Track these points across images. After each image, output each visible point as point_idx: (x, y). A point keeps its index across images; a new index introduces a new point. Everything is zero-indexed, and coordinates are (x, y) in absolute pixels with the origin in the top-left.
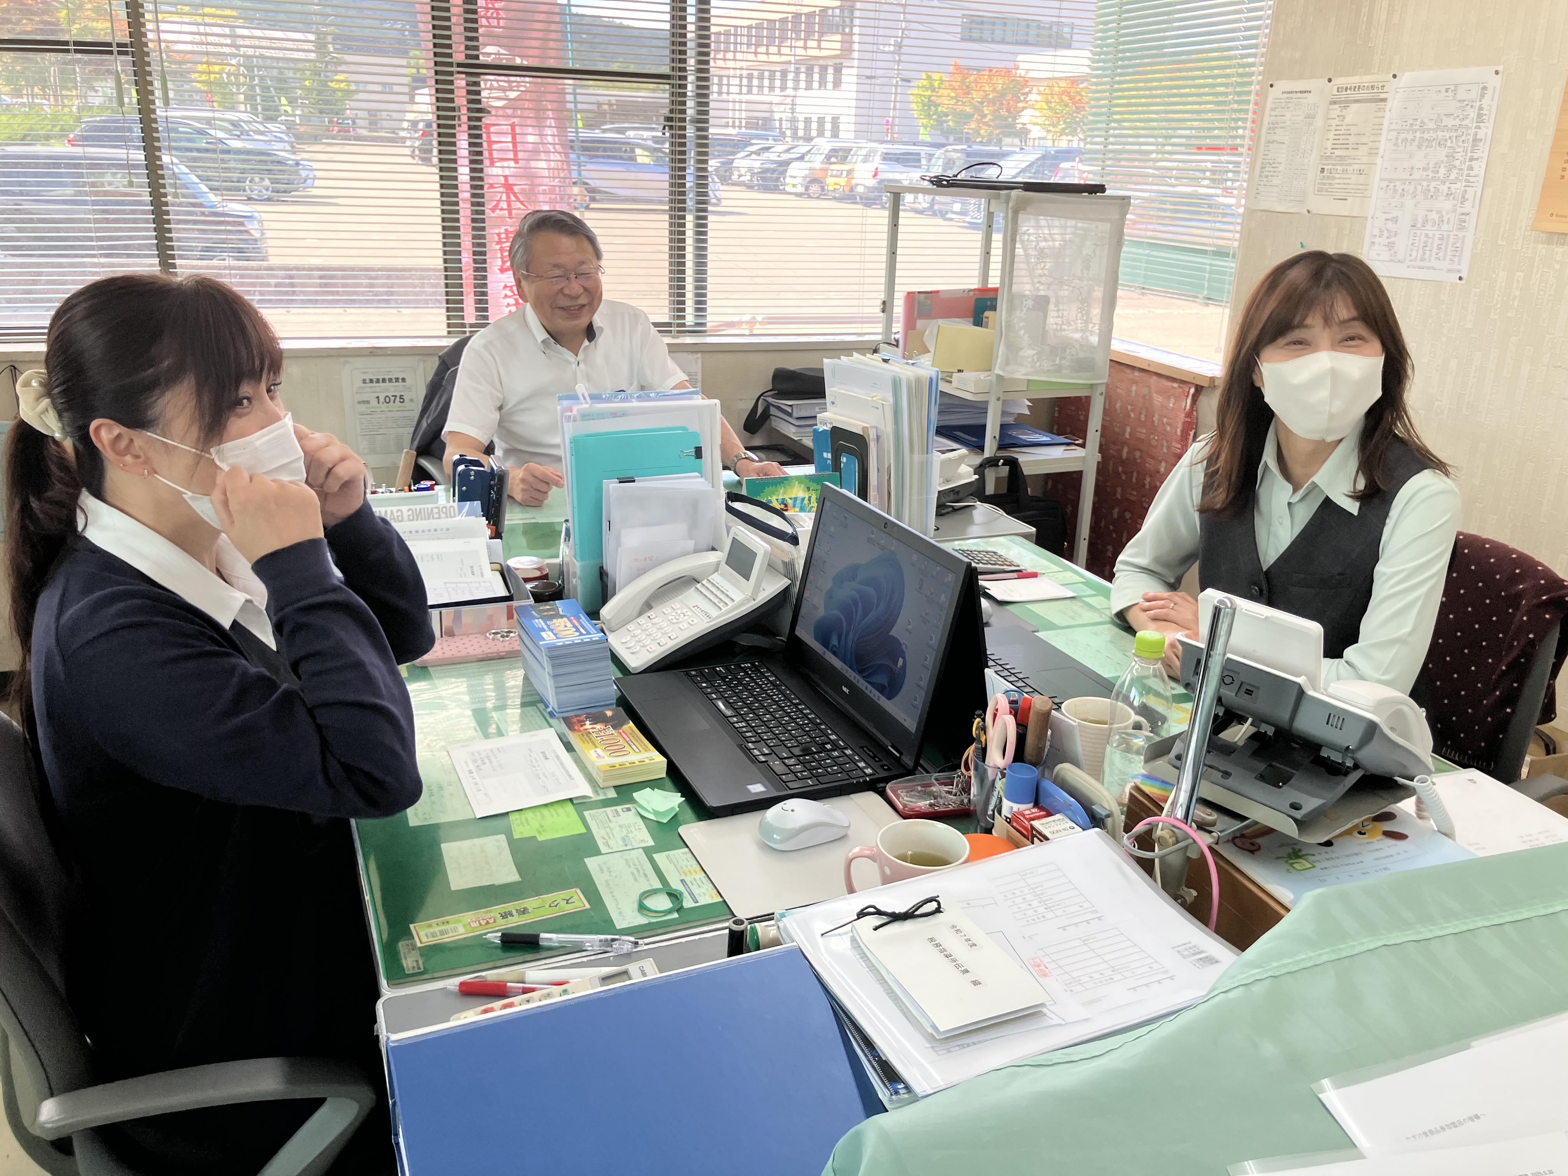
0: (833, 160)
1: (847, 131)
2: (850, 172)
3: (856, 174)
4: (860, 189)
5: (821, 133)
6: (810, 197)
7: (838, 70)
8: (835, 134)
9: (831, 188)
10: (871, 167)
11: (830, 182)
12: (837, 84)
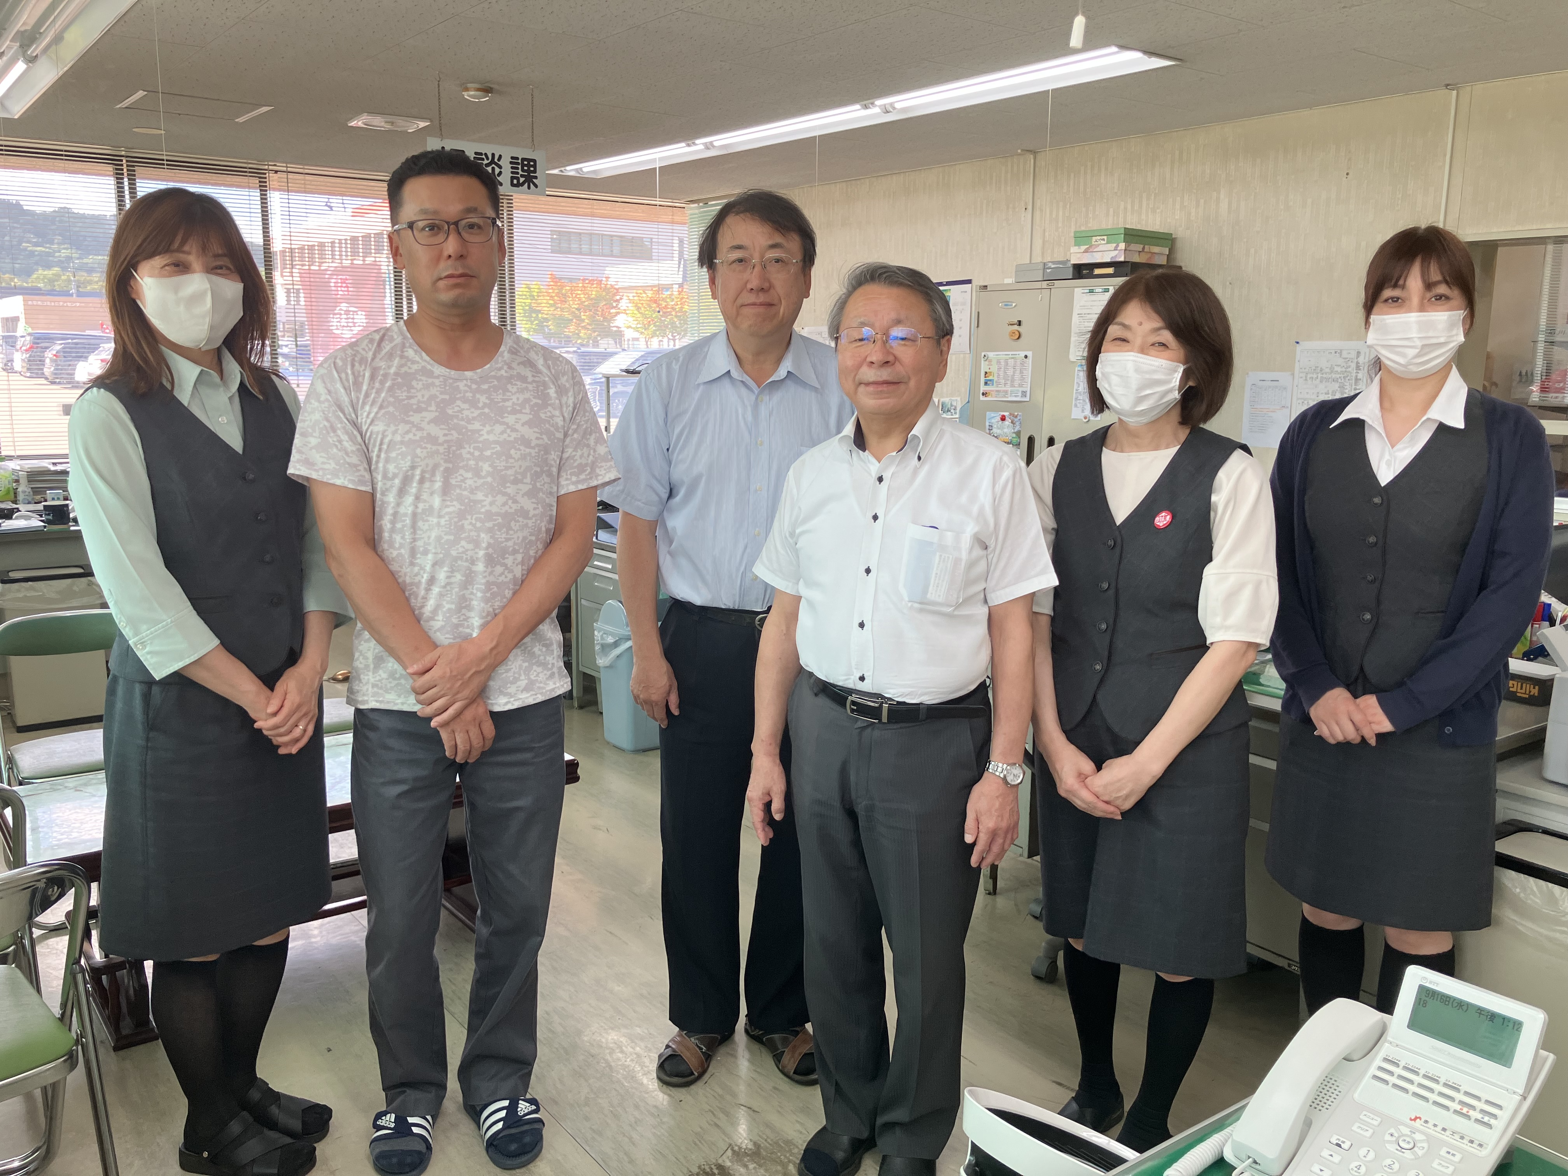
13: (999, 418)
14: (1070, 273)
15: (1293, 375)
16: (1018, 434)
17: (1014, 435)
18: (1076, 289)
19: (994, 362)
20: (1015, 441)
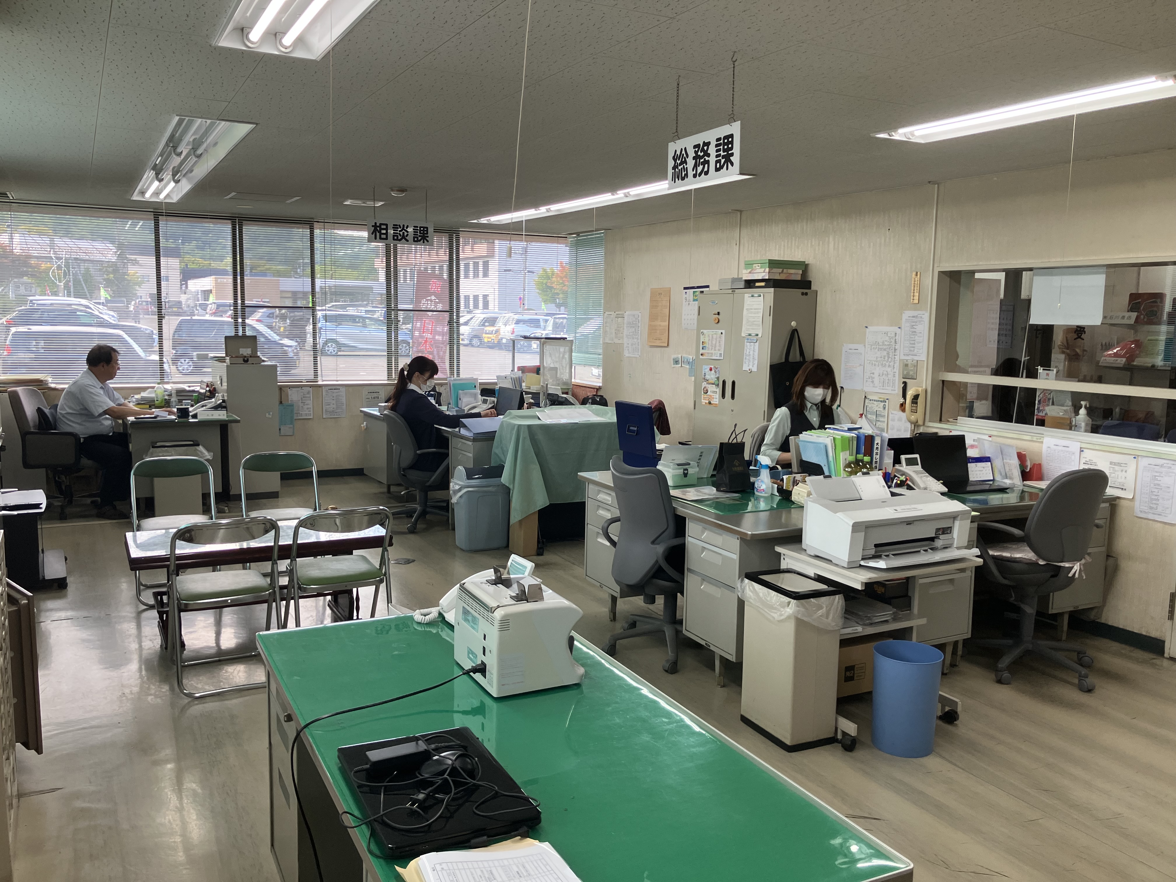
0: (487, 324)
1: (493, 305)
2: (497, 331)
3: (501, 332)
4: (504, 341)
5: (476, 306)
6: (473, 346)
7: (486, 265)
8: (486, 306)
9: (486, 340)
10: (509, 328)
11: (486, 338)
12: (486, 275)
13: (708, 369)
14: (742, 285)
15: (865, 346)
16: (718, 378)
17: (716, 379)
18: (745, 294)
19: (707, 336)
20: (717, 383)
